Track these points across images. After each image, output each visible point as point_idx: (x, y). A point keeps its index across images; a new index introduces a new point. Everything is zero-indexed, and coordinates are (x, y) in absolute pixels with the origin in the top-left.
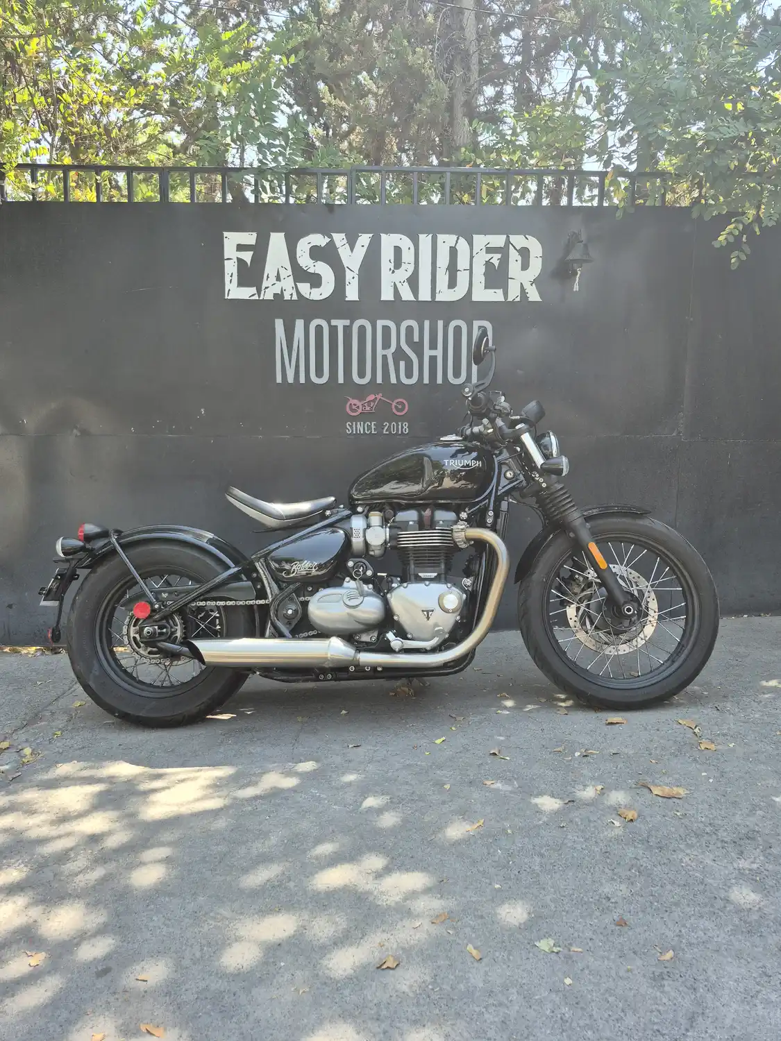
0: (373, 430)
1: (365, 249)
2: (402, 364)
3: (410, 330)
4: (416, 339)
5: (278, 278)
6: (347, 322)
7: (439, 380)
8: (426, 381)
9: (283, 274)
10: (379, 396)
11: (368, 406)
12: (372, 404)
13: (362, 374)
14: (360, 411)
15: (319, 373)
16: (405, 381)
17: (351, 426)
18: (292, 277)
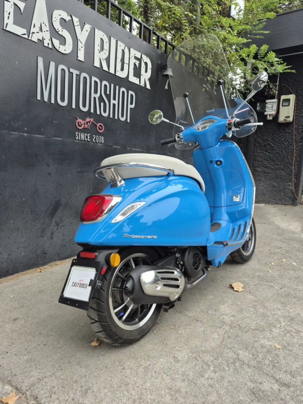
0: (88, 139)
1: (87, 33)
2: (102, 104)
3: (105, 87)
4: (108, 93)
5: (41, 30)
6: (78, 72)
7: (116, 118)
8: (111, 116)
9: (44, 28)
10: (92, 120)
11: (87, 124)
13: (84, 106)
14: (82, 127)
15: (63, 99)
16: (103, 114)
17: (78, 135)
18: (49, 32)
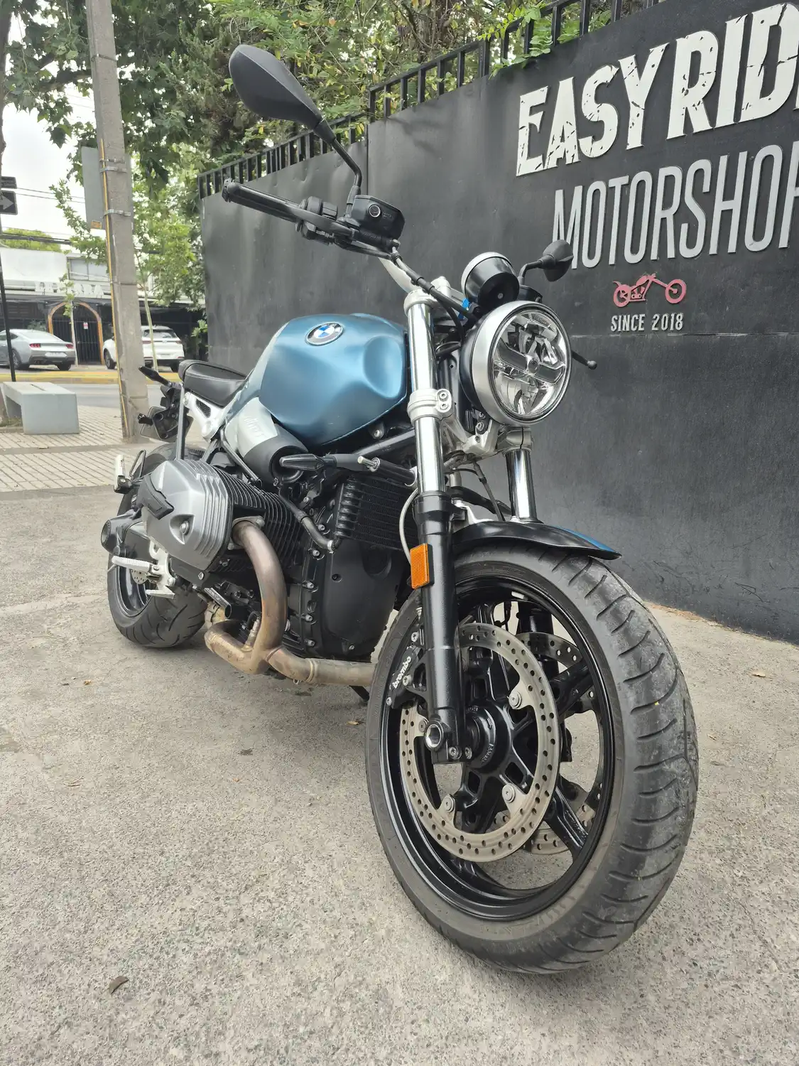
0: (640, 325)
1: (655, 70)
2: (684, 227)
3: (699, 173)
4: (706, 188)
5: (563, 139)
6: (625, 180)
7: (732, 247)
8: (713, 249)
9: (568, 131)
10: (652, 278)
11: (639, 292)
12: (643, 288)
13: (634, 250)
14: (628, 300)
15: (591, 255)
16: (686, 252)
18: (575, 133)
